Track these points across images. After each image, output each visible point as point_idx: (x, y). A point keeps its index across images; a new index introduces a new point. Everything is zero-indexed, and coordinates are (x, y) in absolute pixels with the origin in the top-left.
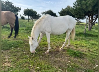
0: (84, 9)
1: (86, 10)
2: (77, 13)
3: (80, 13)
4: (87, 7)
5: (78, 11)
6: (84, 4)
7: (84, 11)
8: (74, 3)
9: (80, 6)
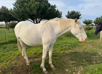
0: (28, 12)
1: (30, 13)
2: (21, 16)
3: (24, 16)
4: (31, 10)
5: (21, 14)
6: (27, 7)
7: (29, 14)
8: (14, 4)
9: (23, 9)
